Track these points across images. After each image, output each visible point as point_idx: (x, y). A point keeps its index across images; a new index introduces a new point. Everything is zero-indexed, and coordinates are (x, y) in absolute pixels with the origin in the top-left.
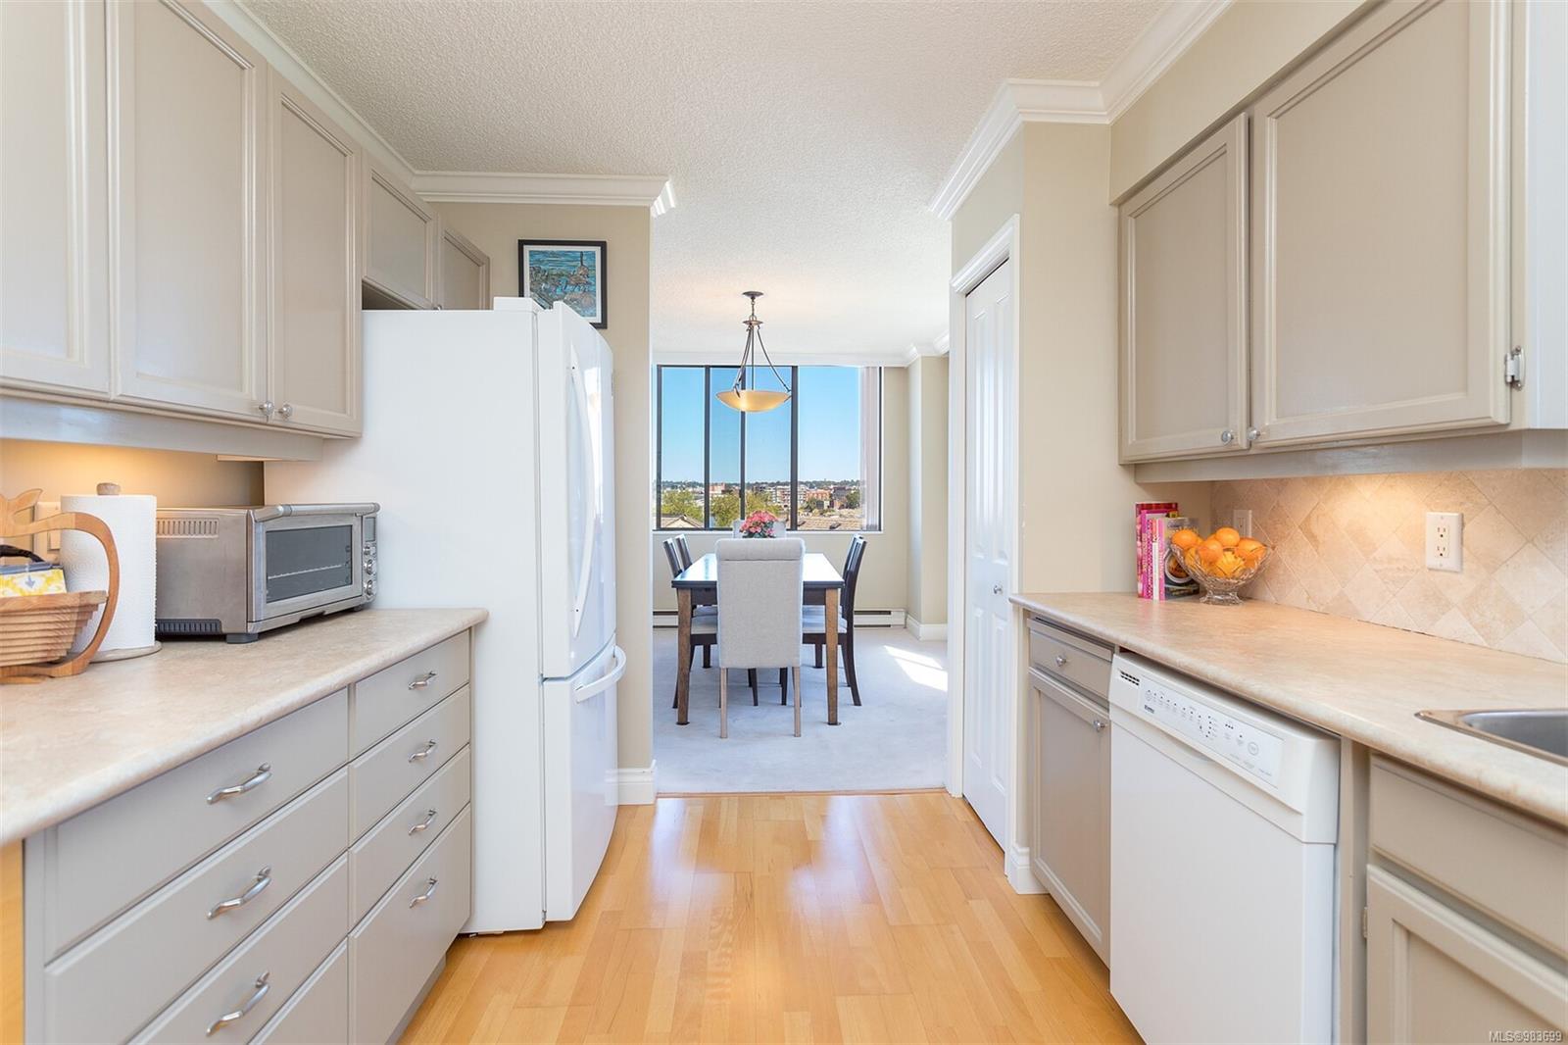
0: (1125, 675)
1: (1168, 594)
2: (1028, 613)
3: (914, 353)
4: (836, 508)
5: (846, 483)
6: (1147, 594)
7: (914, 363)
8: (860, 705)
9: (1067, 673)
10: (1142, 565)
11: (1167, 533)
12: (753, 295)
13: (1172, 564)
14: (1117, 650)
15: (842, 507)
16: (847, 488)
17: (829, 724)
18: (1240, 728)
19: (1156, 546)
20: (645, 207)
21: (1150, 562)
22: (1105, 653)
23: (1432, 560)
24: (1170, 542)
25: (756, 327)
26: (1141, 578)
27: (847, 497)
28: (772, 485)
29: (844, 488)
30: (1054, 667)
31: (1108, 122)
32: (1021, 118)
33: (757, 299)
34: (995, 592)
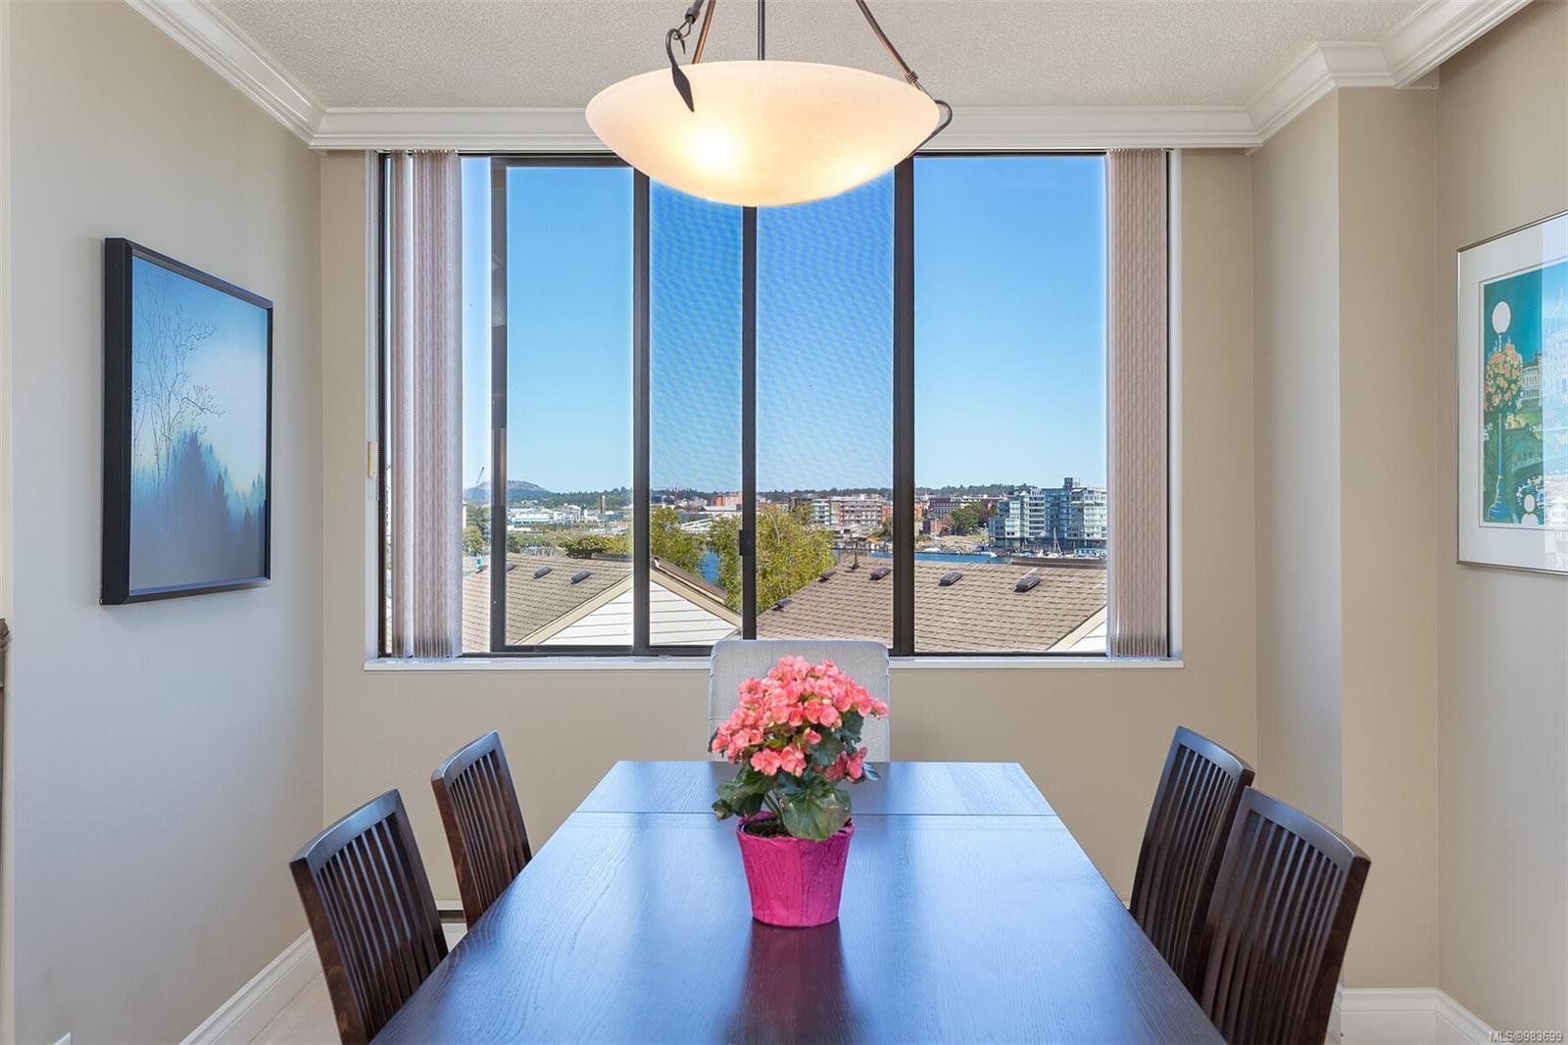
4: (934, 534)
5: (951, 490)
15: (944, 532)
16: (953, 499)
27: (953, 514)
28: (824, 494)
29: (948, 501)
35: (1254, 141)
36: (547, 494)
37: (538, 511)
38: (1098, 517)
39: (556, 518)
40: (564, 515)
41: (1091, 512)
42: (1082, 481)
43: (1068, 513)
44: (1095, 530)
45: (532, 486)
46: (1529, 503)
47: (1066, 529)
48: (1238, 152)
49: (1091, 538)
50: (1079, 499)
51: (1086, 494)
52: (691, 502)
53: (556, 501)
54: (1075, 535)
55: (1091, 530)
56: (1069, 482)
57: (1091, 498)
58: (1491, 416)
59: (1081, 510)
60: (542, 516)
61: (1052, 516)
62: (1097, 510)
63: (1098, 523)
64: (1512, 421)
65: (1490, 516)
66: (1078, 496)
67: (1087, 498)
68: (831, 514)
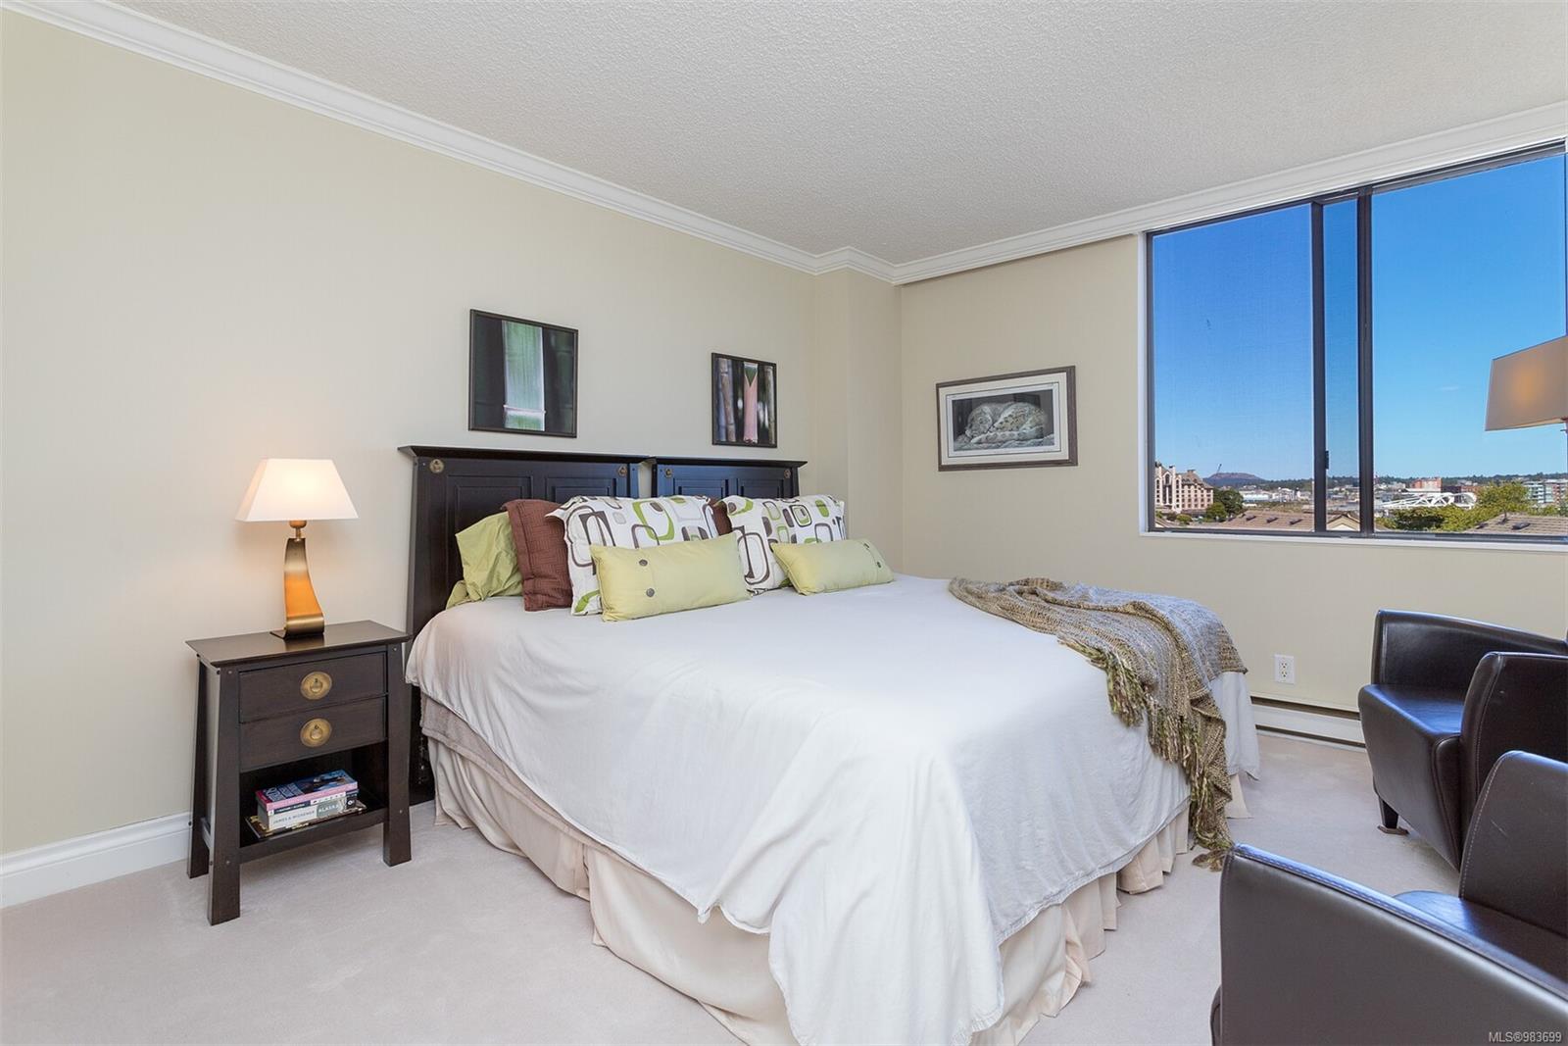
36: (1263, 482)
37: (1257, 493)
39: (1274, 498)
40: (1281, 496)
45: (1251, 476)
52: (1390, 486)
53: (1271, 486)
60: (1263, 496)
68: (1545, 495)
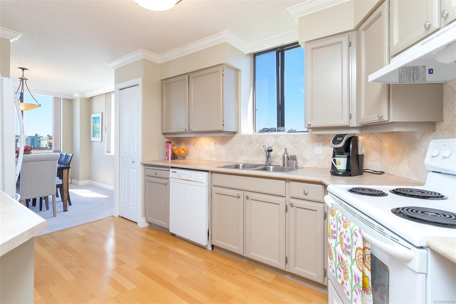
0: (173, 172)
1: (172, 159)
2: (144, 165)
3: (77, 95)
6: (168, 159)
7: (77, 98)
8: (71, 205)
9: (157, 175)
10: (167, 154)
11: (171, 147)
12: (23, 69)
13: (172, 153)
14: (170, 168)
17: (64, 211)
18: (195, 174)
19: (169, 149)
20: (8, 39)
21: (168, 153)
22: (168, 169)
23: (212, 149)
24: (172, 149)
25: (24, 81)
26: (167, 156)
30: (154, 175)
31: (159, 63)
32: (143, 57)
33: (25, 71)
34: (133, 162)
35: (72, 99)
38: (45, 143)
41: (43, 141)
42: (39, 135)
43: (36, 142)
44: (44, 145)
46: (96, 136)
47: (35, 145)
48: (70, 99)
49: (43, 147)
50: (39, 139)
51: (41, 137)
54: (38, 146)
55: (43, 145)
56: (36, 135)
57: (43, 138)
58: (93, 128)
59: (40, 141)
61: (31, 142)
62: (44, 141)
63: (44, 144)
64: (95, 129)
65: (93, 137)
66: (39, 138)
67: (41, 138)
